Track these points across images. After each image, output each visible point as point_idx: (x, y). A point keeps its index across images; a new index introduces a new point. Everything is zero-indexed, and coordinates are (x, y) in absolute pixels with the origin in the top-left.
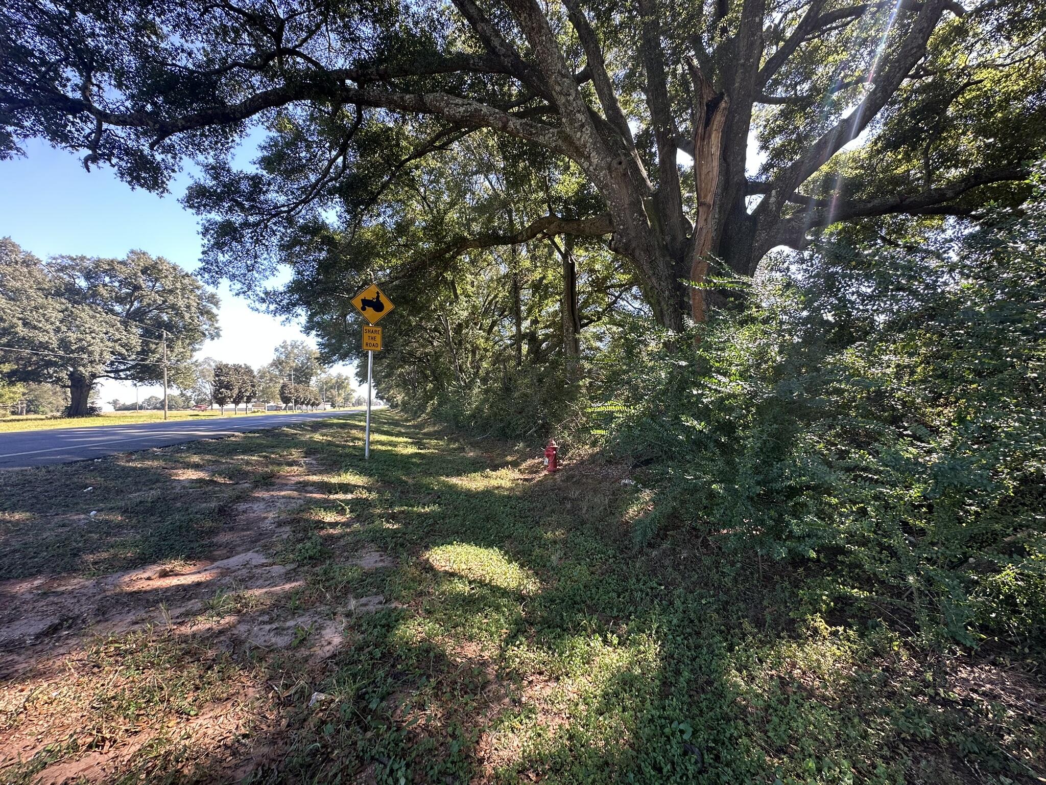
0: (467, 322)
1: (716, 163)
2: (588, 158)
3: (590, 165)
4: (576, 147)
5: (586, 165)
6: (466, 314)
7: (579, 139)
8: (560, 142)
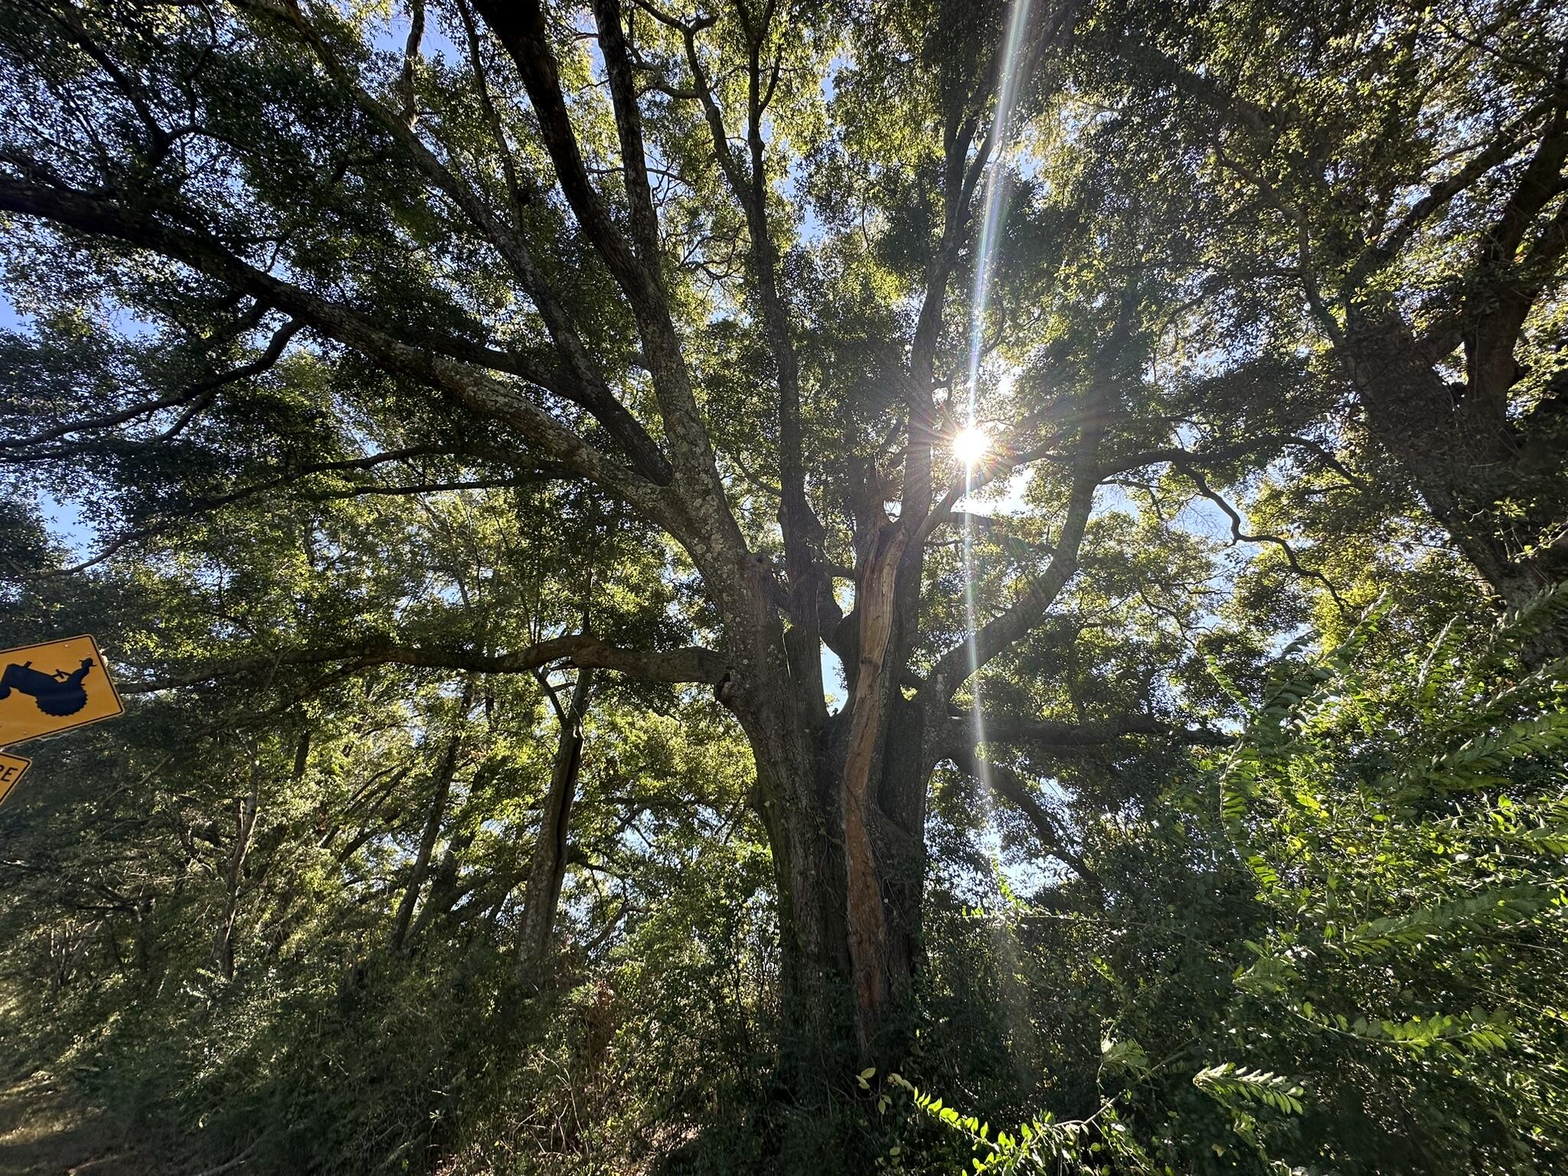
0: (298, 827)
1: (888, 608)
2: (706, 540)
3: (708, 550)
4: (689, 520)
5: (700, 549)
6: (306, 806)
7: (698, 509)
8: (662, 505)
